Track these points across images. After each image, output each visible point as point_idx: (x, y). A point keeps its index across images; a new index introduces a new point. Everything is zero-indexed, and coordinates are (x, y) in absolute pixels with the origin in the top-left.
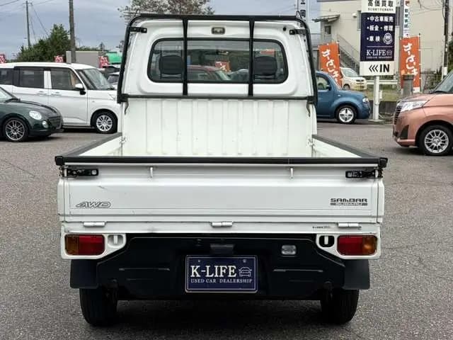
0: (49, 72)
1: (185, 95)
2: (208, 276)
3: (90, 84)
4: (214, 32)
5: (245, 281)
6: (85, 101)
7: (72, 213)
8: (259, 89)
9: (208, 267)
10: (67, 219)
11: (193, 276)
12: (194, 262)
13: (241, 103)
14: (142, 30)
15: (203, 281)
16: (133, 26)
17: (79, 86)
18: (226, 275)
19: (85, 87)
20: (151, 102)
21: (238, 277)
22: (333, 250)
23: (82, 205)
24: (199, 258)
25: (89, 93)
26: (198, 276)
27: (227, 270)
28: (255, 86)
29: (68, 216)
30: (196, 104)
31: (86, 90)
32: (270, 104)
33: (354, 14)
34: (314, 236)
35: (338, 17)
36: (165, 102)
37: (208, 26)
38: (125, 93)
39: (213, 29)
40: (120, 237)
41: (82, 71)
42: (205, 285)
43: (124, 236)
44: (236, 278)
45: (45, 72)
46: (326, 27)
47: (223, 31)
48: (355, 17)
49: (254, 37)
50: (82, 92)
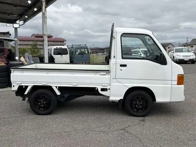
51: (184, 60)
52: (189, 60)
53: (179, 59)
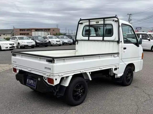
0: (141, 35)
1: (89, 40)
3: (152, 38)
5: (34, 85)
6: (150, 43)
8: (106, 38)
15: (28, 83)
17: (149, 38)
19: (150, 39)
22: (47, 81)
24: (29, 77)
25: (151, 41)
27: (32, 82)
31: (150, 40)
32: (109, 43)
34: (43, 76)
37: (95, 21)
39: (96, 22)
41: (150, 34)
44: (33, 84)
45: (140, 35)
47: (98, 22)
49: (105, 24)
50: (149, 40)
51: (28, 45)
52: (32, 45)
53: (25, 45)
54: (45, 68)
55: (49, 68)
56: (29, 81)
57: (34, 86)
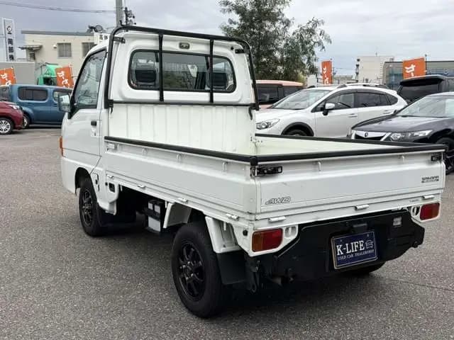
1: (161, 101)
2: (348, 252)
4: (181, 46)
5: (370, 252)
7: (262, 211)
8: (217, 97)
9: (347, 244)
10: (258, 217)
11: (338, 254)
12: (337, 243)
13: (203, 109)
14: (122, 40)
15: (345, 257)
16: (116, 36)
18: (358, 249)
20: (131, 108)
21: (366, 250)
22: (418, 217)
23: (270, 202)
24: (340, 238)
26: (342, 253)
27: (359, 245)
28: (215, 94)
29: (258, 214)
30: (169, 109)
33: (55, 46)
35: (41, 47)
36: (144, 108)
37: (174, 41)
38: (111, 98)
39: (180, 44)
40: (293, 228)
42: (347, 260)
43: (297, 227)
44: (364, 250)
46: (31, 54)
47: (188, 47)
48: (55, 48)
49: (213, 54)
54: (423, 182)
55: (433, 178)
56: (344, 252)
57: (372, 255)
